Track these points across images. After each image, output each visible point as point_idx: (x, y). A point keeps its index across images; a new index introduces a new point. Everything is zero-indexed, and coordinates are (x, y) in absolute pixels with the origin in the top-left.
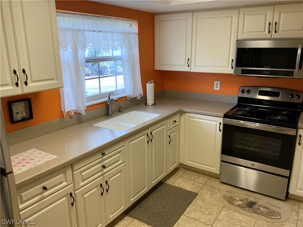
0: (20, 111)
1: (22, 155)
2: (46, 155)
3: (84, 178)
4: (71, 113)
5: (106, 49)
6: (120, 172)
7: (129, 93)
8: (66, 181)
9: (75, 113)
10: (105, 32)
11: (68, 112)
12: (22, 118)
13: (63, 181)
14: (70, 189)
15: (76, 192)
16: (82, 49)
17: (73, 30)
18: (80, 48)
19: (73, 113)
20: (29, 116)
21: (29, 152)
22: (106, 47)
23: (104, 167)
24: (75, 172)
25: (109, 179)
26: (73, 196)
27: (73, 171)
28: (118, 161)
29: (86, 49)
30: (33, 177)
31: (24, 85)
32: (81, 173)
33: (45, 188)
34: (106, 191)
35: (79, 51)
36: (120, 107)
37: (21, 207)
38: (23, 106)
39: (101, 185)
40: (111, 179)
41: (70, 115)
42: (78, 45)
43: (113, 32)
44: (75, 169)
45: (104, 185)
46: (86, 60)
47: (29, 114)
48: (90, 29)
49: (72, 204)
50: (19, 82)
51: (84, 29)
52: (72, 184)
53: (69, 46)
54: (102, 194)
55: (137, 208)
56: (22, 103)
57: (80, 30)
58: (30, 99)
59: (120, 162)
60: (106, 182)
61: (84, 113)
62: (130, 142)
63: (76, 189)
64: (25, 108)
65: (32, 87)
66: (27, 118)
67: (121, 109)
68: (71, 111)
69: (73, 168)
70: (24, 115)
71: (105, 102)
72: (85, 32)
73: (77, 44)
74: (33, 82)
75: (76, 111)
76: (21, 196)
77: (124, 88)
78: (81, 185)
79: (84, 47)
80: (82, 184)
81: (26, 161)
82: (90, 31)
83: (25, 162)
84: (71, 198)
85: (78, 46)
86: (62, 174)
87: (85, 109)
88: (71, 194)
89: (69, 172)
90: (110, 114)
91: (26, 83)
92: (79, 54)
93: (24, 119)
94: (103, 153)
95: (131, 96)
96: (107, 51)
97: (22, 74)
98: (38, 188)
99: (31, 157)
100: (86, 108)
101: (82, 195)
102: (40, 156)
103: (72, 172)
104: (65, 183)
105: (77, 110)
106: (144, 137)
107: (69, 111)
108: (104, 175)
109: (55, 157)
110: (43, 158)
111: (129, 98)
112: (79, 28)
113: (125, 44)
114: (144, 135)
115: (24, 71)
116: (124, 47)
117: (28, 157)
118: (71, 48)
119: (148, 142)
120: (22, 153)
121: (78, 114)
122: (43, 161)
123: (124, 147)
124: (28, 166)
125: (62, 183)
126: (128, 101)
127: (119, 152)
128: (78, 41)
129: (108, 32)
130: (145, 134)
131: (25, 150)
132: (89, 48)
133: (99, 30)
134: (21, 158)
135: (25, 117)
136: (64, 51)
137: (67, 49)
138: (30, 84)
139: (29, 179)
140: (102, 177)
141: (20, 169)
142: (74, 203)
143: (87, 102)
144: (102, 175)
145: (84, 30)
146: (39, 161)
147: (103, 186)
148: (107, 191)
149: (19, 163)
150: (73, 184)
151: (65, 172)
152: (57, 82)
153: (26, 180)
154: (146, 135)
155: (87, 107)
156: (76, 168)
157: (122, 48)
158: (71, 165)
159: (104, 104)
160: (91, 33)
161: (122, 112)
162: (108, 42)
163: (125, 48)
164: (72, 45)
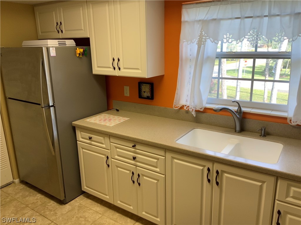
0: (146, 90)
6: (157, 180)
8: (106, 145)
12: (147, 96)
13: (103, 143)
14: (107, 153)
15: (113, 160)
20: (152, 97)
23: (134, 158)
24: (112, 143)
25: (143, 175)
26: (110, 160)
28: (156, 167)
32: (117, 148)
38: (149, 88)
39: (133, 173)
40: (144, 177)
44: (112, 140)
45: (136, 176)
47: (152, 95)
50: (116, 67)
52: (110, 151)
54: (133, 182)
56: (148, 85)
57: (214, 19)
58: (153, 84)
59: (158, 170)
60: (139, 175)
63: (113, 158)
70: (149, 94)
72: (222, 21)
73: (203, 36)
74: (124, 68)
76: (81, 134)
78: (116, 157)
79: (216, 40)
88: (108, 157)
89: (107, 140)
93: (148, 98)
94: (134, 145)
101: (117, 167)
103: (110, 141)
104: (104, 146)
106: (201, 168)
114: (203, 166)
115: (119, 60)
119: (209, 181)
127: (158, 159)
135: (149, 97)
142: (110, 166)
143: (207, 103)
144: (136, 166)
145: (220, 19)
148: (139, 184)
151: (104, 138)
152: (141, 72)
154: (207, 168)
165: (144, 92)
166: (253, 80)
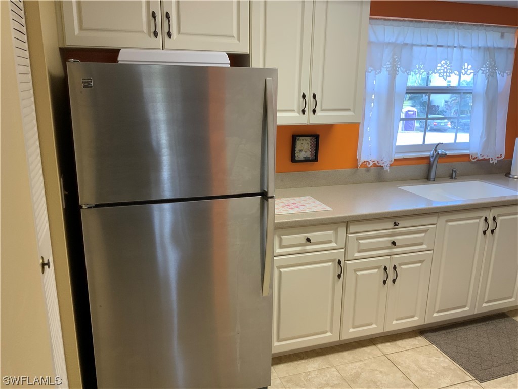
0: (304, 148)
1: (294, 199)
2: (320, 205)
3: (362, 248)
4: (369, 164)
5: (445, 74)
6: (421, 262)
7: (476, 151)
8: (336, 243)
9: (375, 165)
10: (448, 46)
11: (364, 162)
12: (305, 157)
13: (333, 240)
14: (339, 254)
15: (347, 262)
16: (404, 73)
17: (394, 45)
18: (402, 71)
19: (371, 164)
20: (314, 157)
21: (303, 198)
22: (445, 70)
23: (394, 243)
24: (349, 235)
25: (401, 265)
26: (342, 265)
27: (348, 232)
28: (421, 244)
29: (412, 72)
30: (297, 221)
31: (312, 113)
32: (358, 239)
33: (308, 240)
34: (392, 281)
35: (398, 75)
36: (453, 170)
37: (278, 251)
38: (309, 143)
39: (385, 269)
40: (403, 267)
41: (366, 166)
42: (398, 66)
43: (464, 47)
44: (350, 230)
45: (390, 270)
46: (407, 90)
47: (314, 154)
48: (423, 43)
49: (339, 276)
50: (306, 109)
51: (414, 43)
52: (343, 250)
53: (385, 68)
54: (385, 282)
55: (443, 332)
56: (309, 139)
57: (407, 44)
58: (319, 135)
59: (424, 246)
60: (395, 268)
61: (387, 168)
62: (447, 221)
63: (348, 259)
64: (310, 146)
65: (321, 118)
66: (310, 159)
67: (454, 173)
68: (370, 161)
69: (348, 229)
70: (308, 154)
71: (428, 158)
72: (414, 48)
73: (397, 64)
74: (322, 110)
75: (376, 162)
76: (281, 240)
77: (469, 141)
78: (355, 255)
79: (408, 70)
80: (357, 255)
81: (297, 205)
82: (423, 45)
83: (295, 205)
84: (339, 267)
85: (398, 68)
86: (332, 232)
87: (391, 162)
88: (339, 262)
89: (342, 231)
90: (432, 178)
91: (314, 112)
92: (399, 79)
93: (306, 160)
94: (395, 223)
95: (478, 155)
96: (447, 76)
97: (312, 99)
98: (301, 237)
99: (303, 203)
100: (393, 161)
101: (356, 271)
102: (313, 204)
103: (346, 233)
104: (333, 245)
105: (378, 162)
106: (478, 221)
107: (367, 161)
108: (393, 257)
109: (329, 208)
110: (315, 207)
111: (474, 158)
112: (406, 41)
113: (484, 66)
114: (480, 218)
115: (314, 96)
116: (481, 72)
117: (300, 202)
118: (387, 71)
119: (485, 232)
120: (294, 198)
121: (378, 167)
122: (314, 209)
123: (435, 226)
124: (296, 210)
125: (330, 242)
126: (473, 163)
127: (425, 231)
128: (399, 61)
129: (455, 47)
130: (482, 216)
131: (299, 195)
132: (417, 71)
133: (438, 44)
134: (292, 201)
135: (309, 157)
136: (376, 74)
137: (381, 72)
138: (318, 113)
139: (292, 222)
140: (389, 257)
141: (287, 211)
142: (342, 275)
143: (396, 153)
144: (390, 255)
145: (413, 45)
146: (310, 208)
147: (387, 271)
148: (394, 281)
149: (289, 205)
150: (345, 250)
151: (336, 230)
152: (353, 114)
153: (290, 222)
154: (483, 218)
155: (395, 160)
156: (352, 228)
157: (476, 73)
158: (345, 224)
159: (426, 161)
160: (423, 48)
161: (455, 179)
162: (451, 63)
163: (483, 73)
164: (389, 66)
165: (301, 151)
166: (427, 119)
